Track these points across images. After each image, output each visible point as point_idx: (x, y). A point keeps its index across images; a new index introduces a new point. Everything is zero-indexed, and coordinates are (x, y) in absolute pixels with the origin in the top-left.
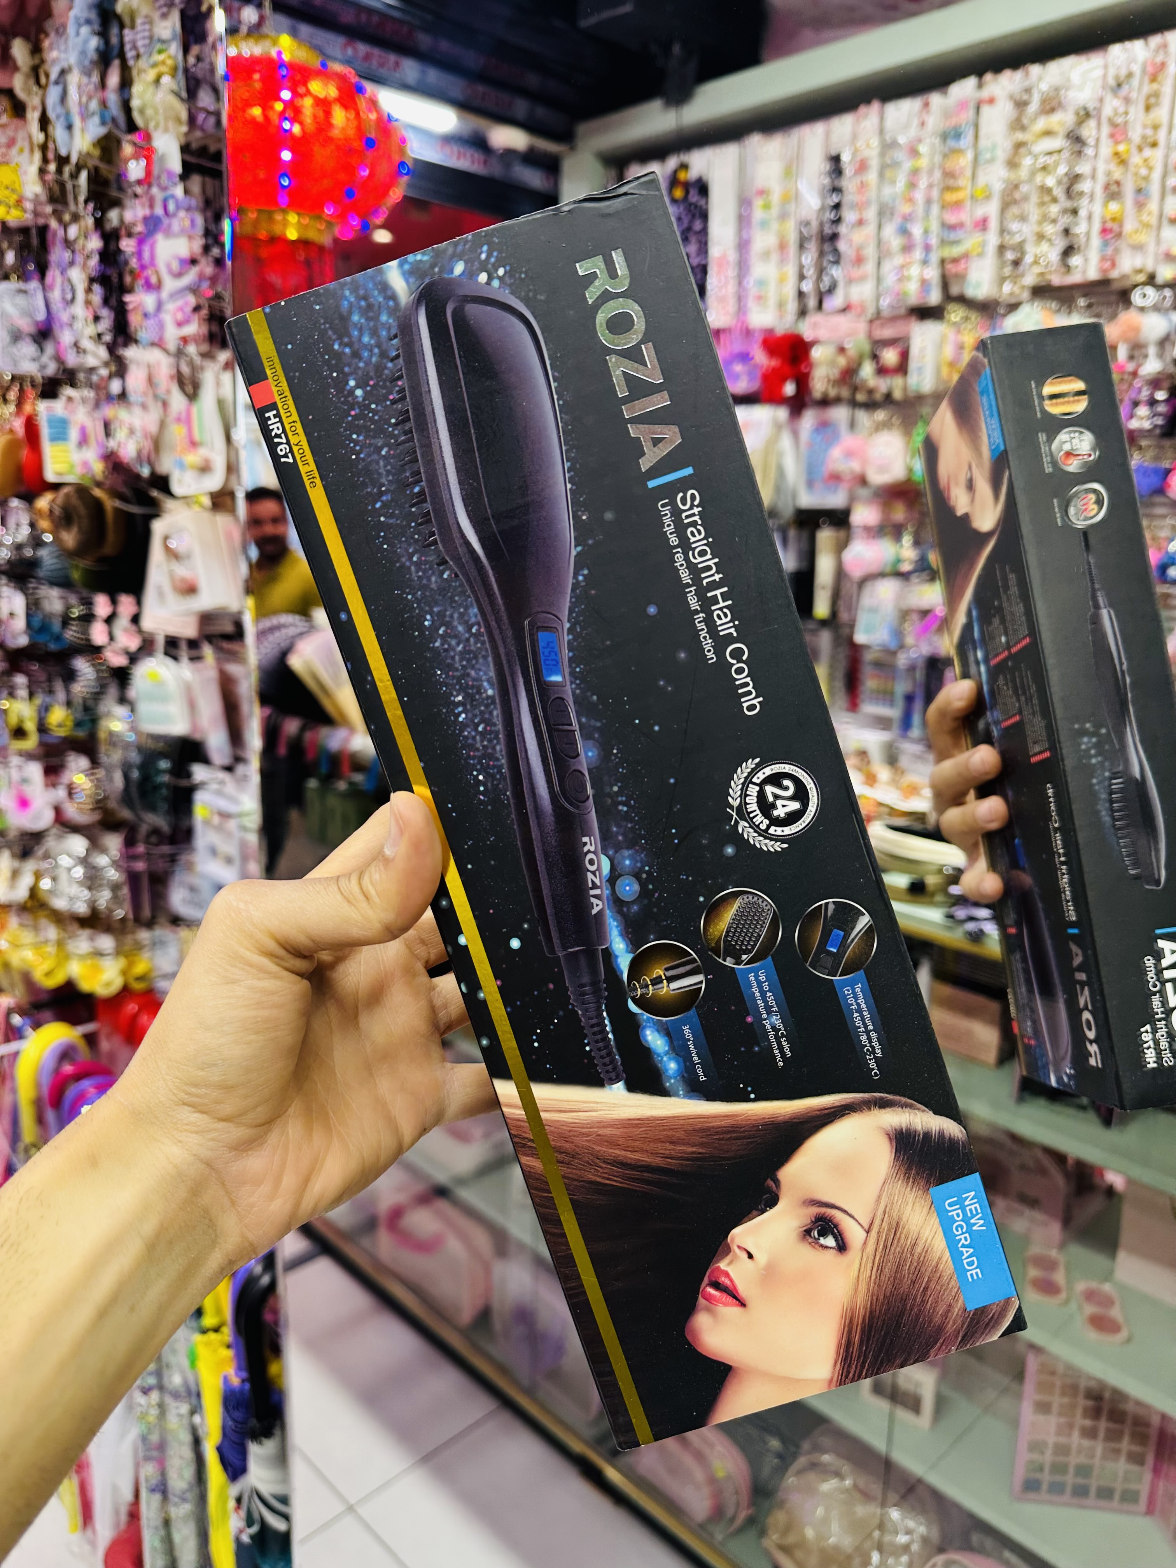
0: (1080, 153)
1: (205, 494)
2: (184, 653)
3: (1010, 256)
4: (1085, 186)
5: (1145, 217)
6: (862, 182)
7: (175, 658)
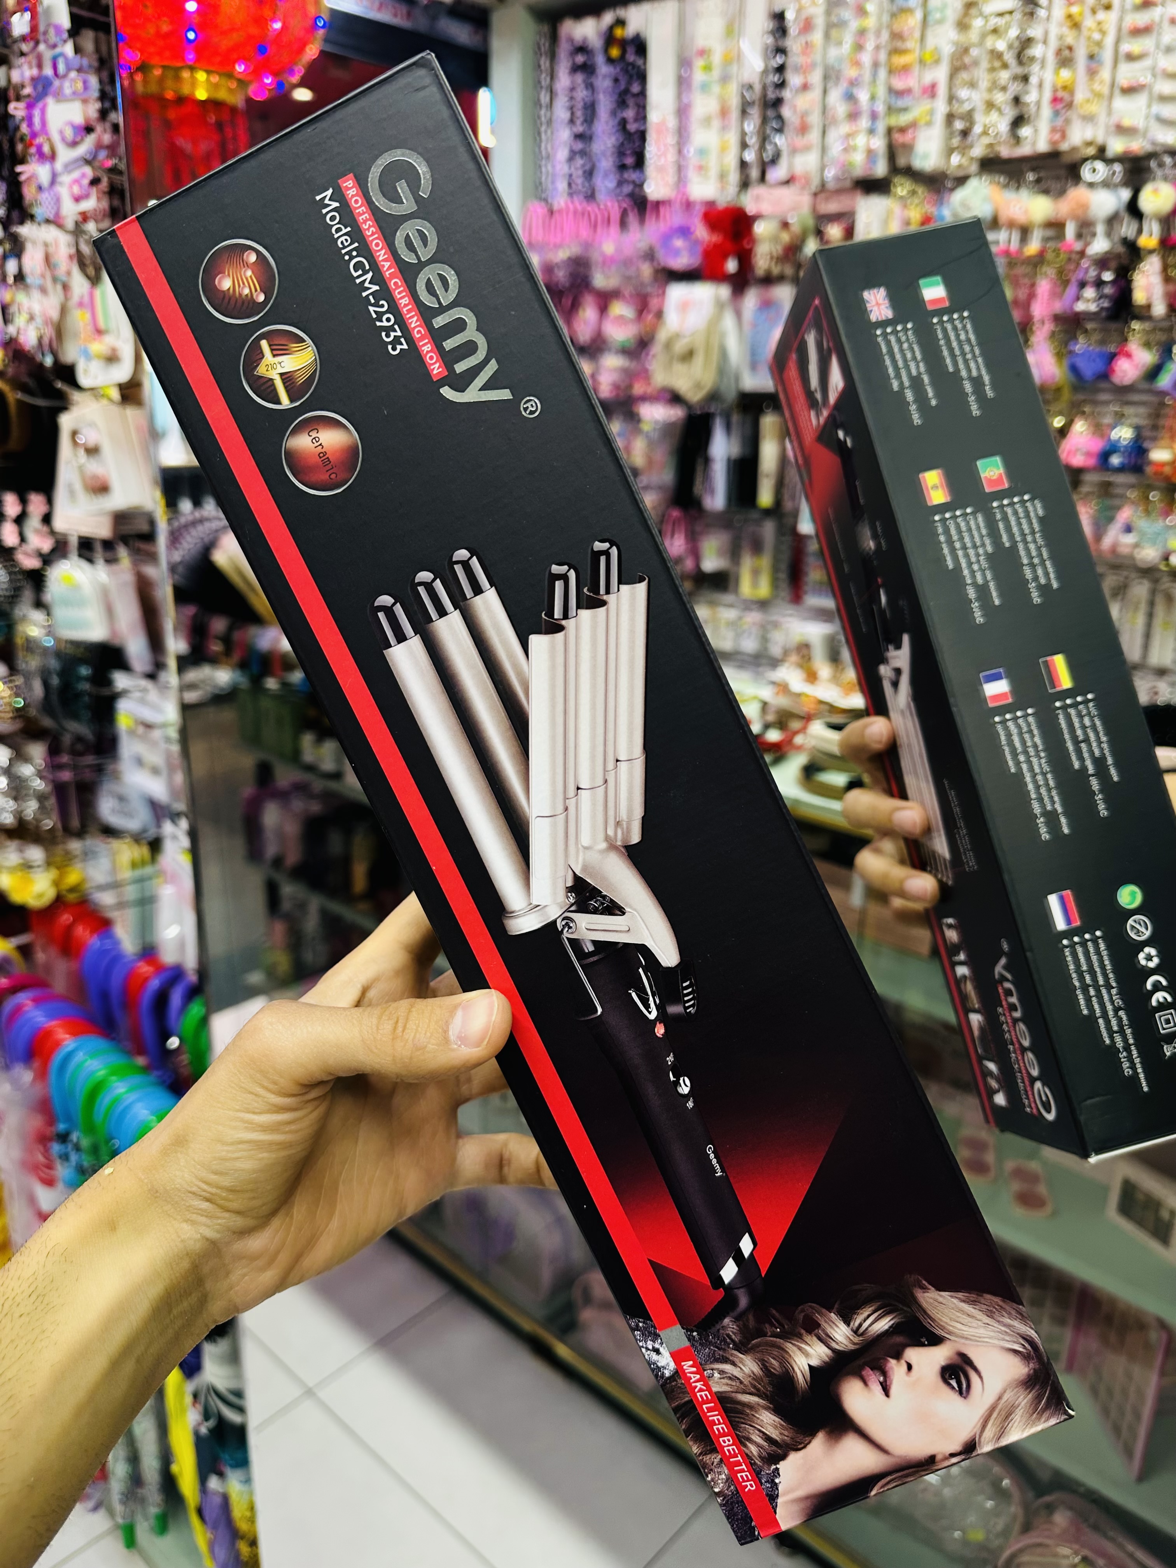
0: (1032, 14)
1: (114, 385)
2: (99, 554)
3: (959, 125)
4: (1037, 51)
5: (1097, 87)
6: (807, 43)
7: (90, 561)
